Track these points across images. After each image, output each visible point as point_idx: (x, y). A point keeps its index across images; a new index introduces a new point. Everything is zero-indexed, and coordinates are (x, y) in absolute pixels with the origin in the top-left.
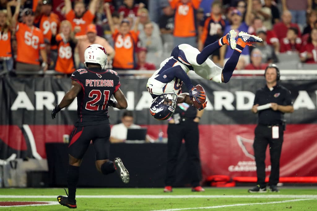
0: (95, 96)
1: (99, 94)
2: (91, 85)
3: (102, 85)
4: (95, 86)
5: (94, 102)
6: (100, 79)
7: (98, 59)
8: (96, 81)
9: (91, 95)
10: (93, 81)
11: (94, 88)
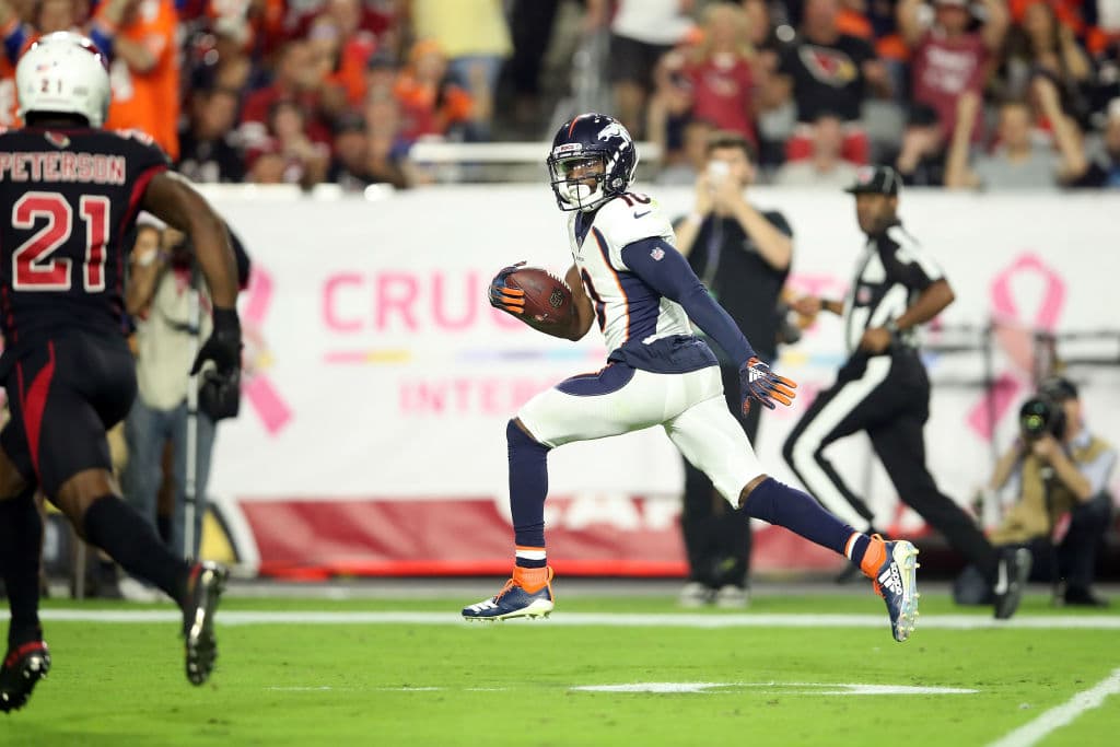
0: (41, 223)
1: (60, 214)
2: (19, 175)
3: (67, 175)
4: (36, 176)
5: (40, 246)
6: (60, 150)
7: (80, 91)
8: (43, 157)
9: (24, 216)
10: (29, 157)
11: (31, 185)
